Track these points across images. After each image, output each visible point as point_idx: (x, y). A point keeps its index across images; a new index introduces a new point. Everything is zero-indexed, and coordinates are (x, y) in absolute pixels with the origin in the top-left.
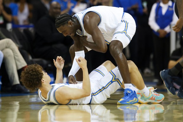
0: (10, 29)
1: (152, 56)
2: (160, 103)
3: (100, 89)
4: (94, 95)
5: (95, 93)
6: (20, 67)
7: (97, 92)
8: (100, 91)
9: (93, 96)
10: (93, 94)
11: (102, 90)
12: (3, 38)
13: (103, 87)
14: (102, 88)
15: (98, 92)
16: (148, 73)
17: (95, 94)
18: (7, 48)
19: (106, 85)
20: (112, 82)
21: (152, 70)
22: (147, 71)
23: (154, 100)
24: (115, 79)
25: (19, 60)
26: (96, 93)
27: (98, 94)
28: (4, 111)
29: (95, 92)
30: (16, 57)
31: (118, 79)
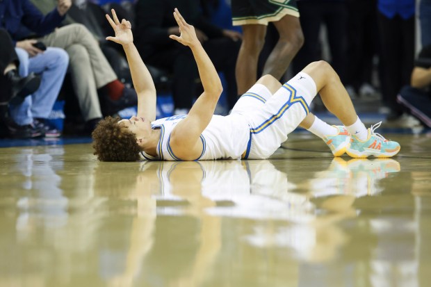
0: (83, 5)
1: (376, 60)
2: (394, 157)
3: (267, 121)
4: (254, 133)
5: (257, 129)
6: (102, 83)
7: (260, 127)
8: (268, 123)
9: (253, 135)
10: (252, 131)
11: (271, 121)
12: (68, 24)
13: (274, 116)
14: (271, 118)
15: (262, 127)
16: (368, 95)
17: (256, 131)
18: (75, 42)
19: (279, 112)
20: (289, 104)
21: (376, 89)
22: (366, 89)
23: (379, 149)
24: (295, 98)
25: (99, 69)
26: (259, 129)
27: (262, 130)
28: (69, 174)
29: (257, 126)
30: (94, 63)
31: (301, 97)
